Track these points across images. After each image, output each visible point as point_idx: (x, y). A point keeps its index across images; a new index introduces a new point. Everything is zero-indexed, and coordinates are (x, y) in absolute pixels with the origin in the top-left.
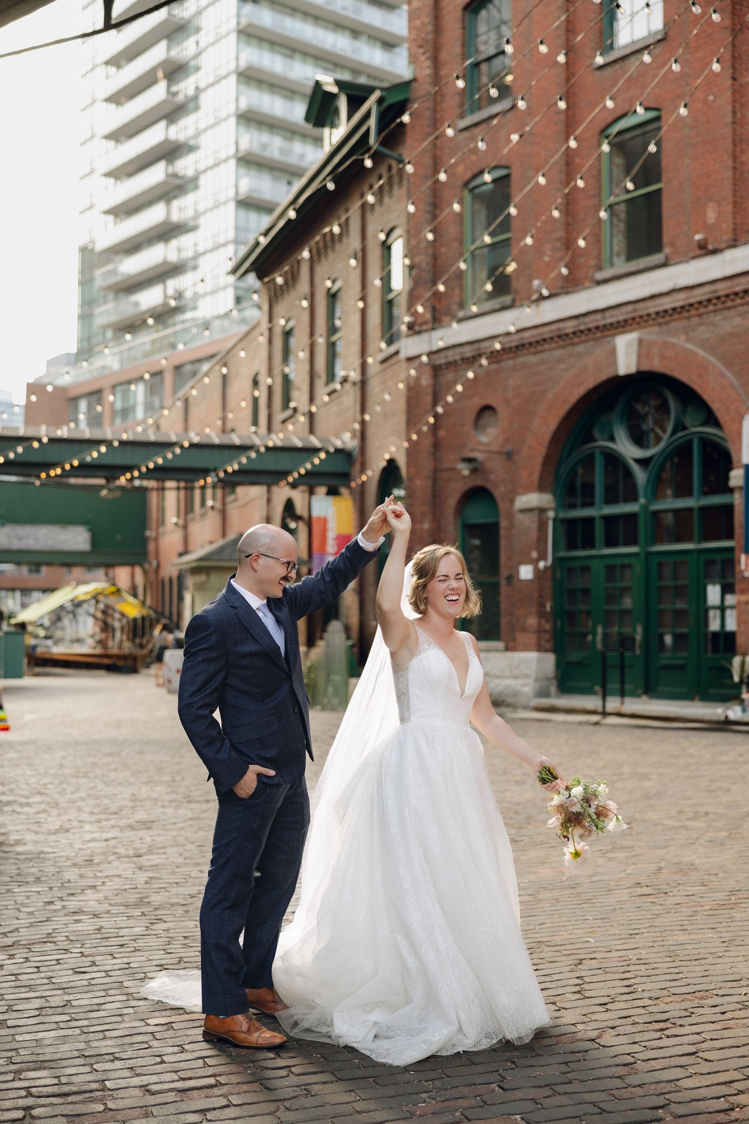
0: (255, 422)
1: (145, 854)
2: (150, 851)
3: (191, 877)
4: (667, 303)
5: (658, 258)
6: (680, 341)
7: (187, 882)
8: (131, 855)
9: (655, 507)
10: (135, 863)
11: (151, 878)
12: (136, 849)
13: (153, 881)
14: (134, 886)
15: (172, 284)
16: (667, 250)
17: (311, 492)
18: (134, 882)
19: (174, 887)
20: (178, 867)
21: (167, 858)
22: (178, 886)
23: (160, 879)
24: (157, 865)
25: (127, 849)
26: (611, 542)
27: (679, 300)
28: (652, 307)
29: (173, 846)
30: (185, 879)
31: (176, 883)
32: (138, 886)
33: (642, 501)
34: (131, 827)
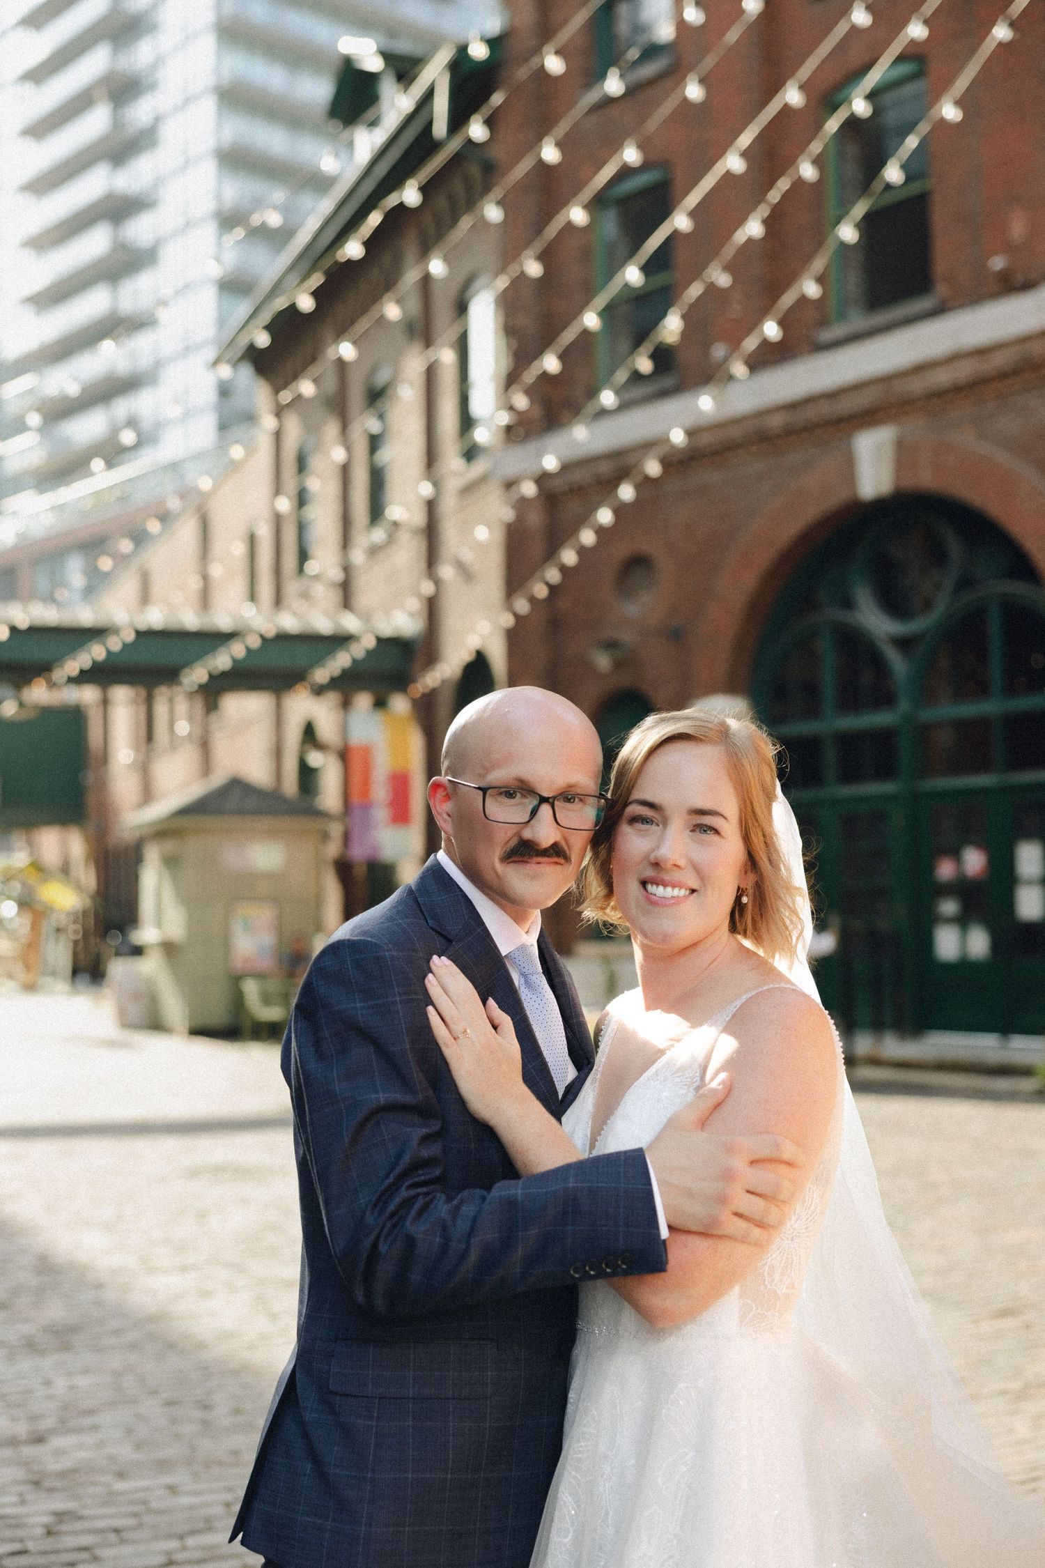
0: (253, 597)
1: (54, 1432)
2: (63, 1426)
3: (150, 1511)
4: (943, 378)
5: (925, 303)
6: (966, 439)
7: (140, 1525)
8: (24, 1437)
9: (928, 715)
10: (26, 1464)
11: (60, 1516)
12: (33, 1418)
13: (64, 1528)
14: (17, 1547)
15: (122, 407)
16: (942, 289)
17: (346, 704)
18: (20, 1533)
19: (110, 1545)
20: (121, 1475)
21: (101, 1444)
22: (122, 1541)
23: (80, 1518)
24: (75, 1471)
25: (14, 1419)
26: (850, 774)
27: (963, 372)
28: (917, 386)
29: (113, 1404)
30: (135, 1515)
31: (117, 1531)
32: (31, 1546)
33: (904, 706)
34: (31, 1346)
